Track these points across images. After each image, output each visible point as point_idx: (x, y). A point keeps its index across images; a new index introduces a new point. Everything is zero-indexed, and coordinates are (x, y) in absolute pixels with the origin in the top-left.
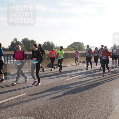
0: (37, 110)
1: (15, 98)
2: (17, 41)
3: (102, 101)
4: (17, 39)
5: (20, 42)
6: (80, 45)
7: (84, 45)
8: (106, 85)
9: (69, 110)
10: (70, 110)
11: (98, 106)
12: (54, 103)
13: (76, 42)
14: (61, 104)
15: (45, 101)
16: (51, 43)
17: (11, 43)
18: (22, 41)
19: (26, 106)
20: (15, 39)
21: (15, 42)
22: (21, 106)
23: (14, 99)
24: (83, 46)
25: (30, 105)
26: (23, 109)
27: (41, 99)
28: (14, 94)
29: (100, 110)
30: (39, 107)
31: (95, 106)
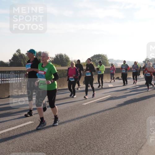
0: (47, 143)
1: (18, 128)
2: (20, 53)
3: (131, 131)
4: (20, 51)
5: (24, 55)
6: (102, 58)
7: (108, 59)
8: (136, 110)
9: (88, 143)
10: (90, 143)
11: (126, 137)
12: (69, 133)
13: (98, 54)
14: (78, 135)
15: (57, 131)
16: (65, 56)
17: (13, 56)
18: (26, 54)
19: (32, 138)
20: (18, 51)
21: (17, 54)
22: (25, 138)
23: (16, 129)
24: (106, 60)
25: (37, 136)
26: (29, 141)
27: (51, 129)
28: (16, 122)
29: (128, 143)
30: (49, 139)
31: (121, 138)
